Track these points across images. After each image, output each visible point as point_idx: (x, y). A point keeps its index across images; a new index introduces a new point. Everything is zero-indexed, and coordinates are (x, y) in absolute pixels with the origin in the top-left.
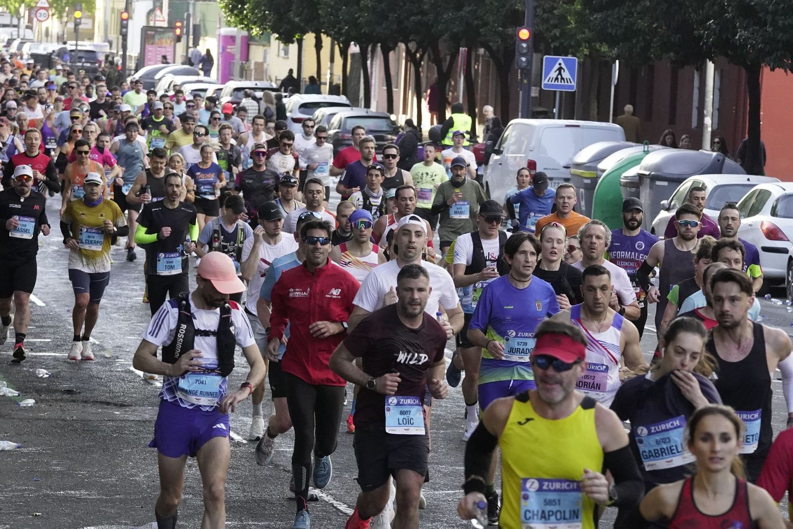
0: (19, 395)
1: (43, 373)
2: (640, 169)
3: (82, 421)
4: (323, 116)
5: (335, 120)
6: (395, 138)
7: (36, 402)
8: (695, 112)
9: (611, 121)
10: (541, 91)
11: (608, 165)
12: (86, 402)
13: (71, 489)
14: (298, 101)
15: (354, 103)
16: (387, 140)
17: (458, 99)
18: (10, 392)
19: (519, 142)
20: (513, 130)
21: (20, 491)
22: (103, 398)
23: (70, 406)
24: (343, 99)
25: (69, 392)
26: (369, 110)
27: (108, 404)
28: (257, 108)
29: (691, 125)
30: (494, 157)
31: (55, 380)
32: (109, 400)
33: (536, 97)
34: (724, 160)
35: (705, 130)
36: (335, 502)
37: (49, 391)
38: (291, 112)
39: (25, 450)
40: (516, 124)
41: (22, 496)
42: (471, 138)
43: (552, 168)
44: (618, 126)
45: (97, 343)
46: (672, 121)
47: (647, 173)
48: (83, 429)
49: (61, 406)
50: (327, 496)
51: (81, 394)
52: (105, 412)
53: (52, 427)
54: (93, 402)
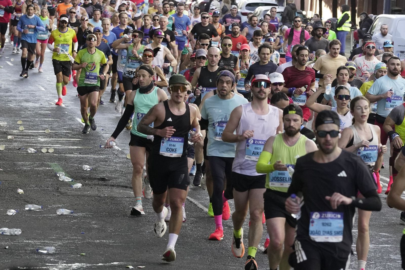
0: (72, 181)
1: (87, 167)
3: (111, 197)
4: (261, 12)
7: (83, 185)
12: (113, 186)
13: (103, 239)
14: (245, 2)
18: (66, 179)
20: (379, 21)
21: (73, 239)
22: (123, 184)
23: (103, 188)
25: (103, 179)
27: (126, 187)
28: (220, 6)
31: (94, 172)
37: (90, 179)
38: (241, 8)
39: (76, 215)
40: (381, 17)
41: (74, 243)
42: (352, 26)
43: (403, 45)
45: (120, 150)
48: (111, 202)
49: (98, 188)
50: (261, 246)
51: (110, 181)
52: (124, 192)
53: (92, 201)
54: (117, 186)
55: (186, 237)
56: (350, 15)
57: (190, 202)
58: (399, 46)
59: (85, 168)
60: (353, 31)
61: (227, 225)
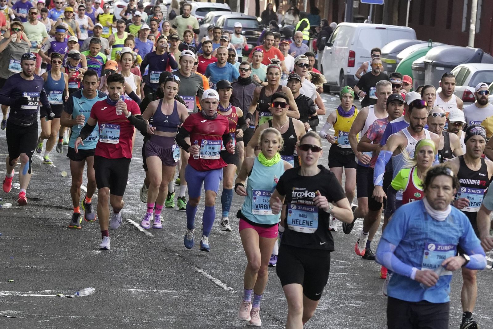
0: (1, 200)
2: (426, 59)
3: (43, 219)
4: (212, 17)
5: (220, 20)
6: (260, 33)
7: (13, 205)
8: (464, 21)
9: (407, 25)
10: (360, 4)
11: (404, 55)
12: (46, 206)
14: (195, 7)
15: (233, 8)
16: (255, 35)
17: (303, 8)
19: (344, 38)
20: (340, 30)
21: (0, 265)
22: (58, 204)
23: (35, 209)
24: (225, 6)
25: (35, 199)
26: (243, 14)
27: (61, 208)
28: (167, 10)
29: (461, 29)
30: (327, 48)
32: (63, 206)
33: (356, 8)
34: (483, 54)
35: (470, 33)
36: (212, 278)
39: (4, 238)
40: (342, 26)
41: (1, 268)
42: (311, 35)
43: (366, 56)
44: (411, 29)
45: (55, 166)
46: (449, 27)
47: (430, 61)
48: (43, 224)
49: (29, 209)
50: (207, 274)
51: (43, 201)
52: (59, 213)
53: (23, 222)
54: (51, 206)
55: (126, 263)
56: (308, 22)
57: (131, 224)
58: (361, 57)
59: (15, 187)
60: (312, 39)
61: (171, 251)
